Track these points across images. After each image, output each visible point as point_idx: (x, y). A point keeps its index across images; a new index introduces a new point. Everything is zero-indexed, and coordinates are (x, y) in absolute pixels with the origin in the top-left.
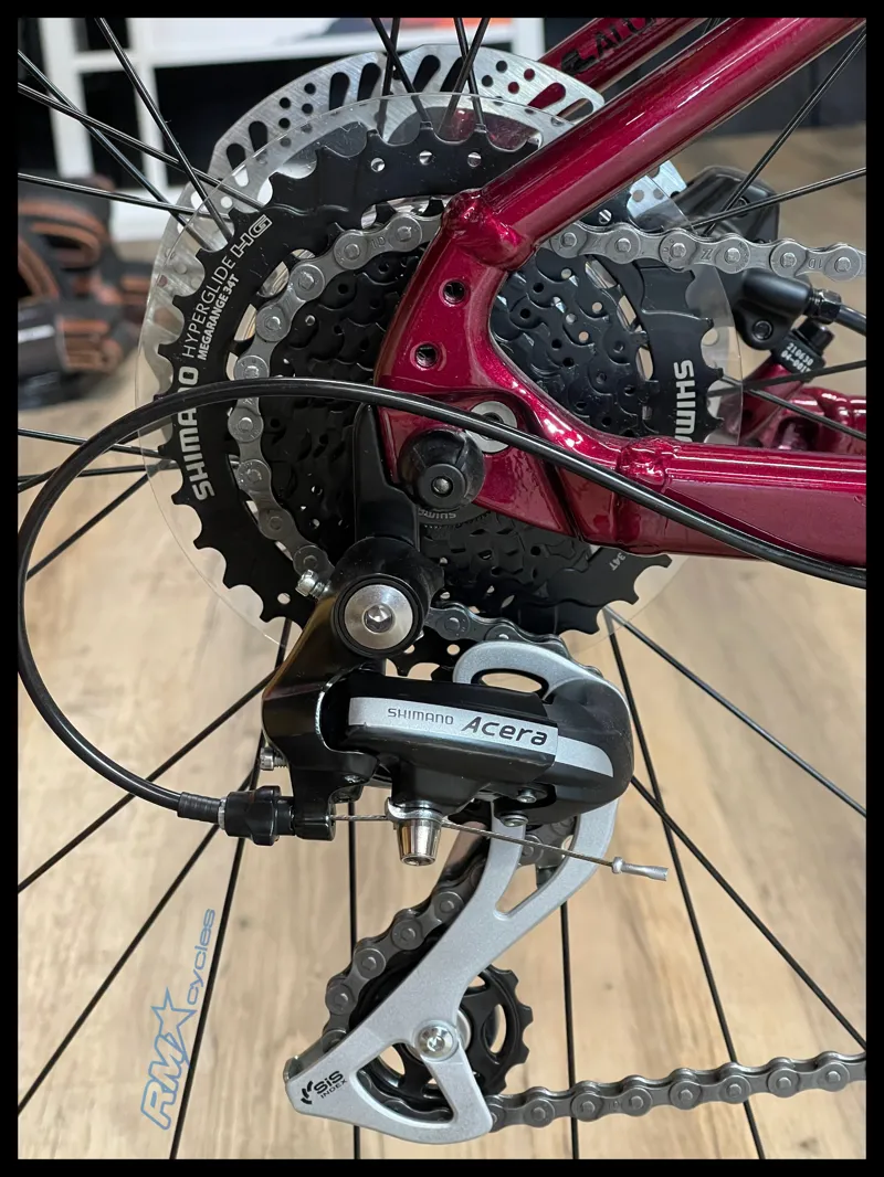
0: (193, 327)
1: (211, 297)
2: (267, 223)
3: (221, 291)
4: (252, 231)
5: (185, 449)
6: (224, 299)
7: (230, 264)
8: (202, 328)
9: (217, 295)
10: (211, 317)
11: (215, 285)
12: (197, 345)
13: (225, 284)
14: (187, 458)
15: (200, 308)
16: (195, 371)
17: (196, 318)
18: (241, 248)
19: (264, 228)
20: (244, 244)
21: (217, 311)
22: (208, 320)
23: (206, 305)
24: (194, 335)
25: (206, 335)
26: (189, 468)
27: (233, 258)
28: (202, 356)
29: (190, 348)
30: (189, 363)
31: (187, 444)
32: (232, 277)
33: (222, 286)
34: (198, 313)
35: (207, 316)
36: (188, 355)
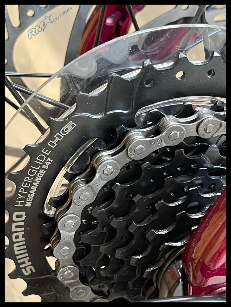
0: (22, 190)
1: (34, 172)
2: (73, 125)
3: (41, 168)
4: (63, 131)
5: (17, 253)
6: (43, 172)
7: (47, 152)
8: (28, 190)
9: (38, 171)
10: (34, 184)
11: (37, 165)
12: (25, 200)
13: (44, 163)
14: (18, 257)
15: (27, 179)
16: (24, 213)
17: (24, 185)
18: (55, 142)
19: (70, 129)
20: (57, 139)
21: (38, 179)
22: (32, 185)
23: (30, 177)
24: (22, 194)
25: (31, 193)
26: (19, 261)
27: (49, 148)
28: (28, 204)
29: (20, 202)
30: (19, 209)
31: (18, 251)
32: (49, 159)
33: (42, 165)
34: (25, 182)
35: (32, 183)
36: (19, 205)
